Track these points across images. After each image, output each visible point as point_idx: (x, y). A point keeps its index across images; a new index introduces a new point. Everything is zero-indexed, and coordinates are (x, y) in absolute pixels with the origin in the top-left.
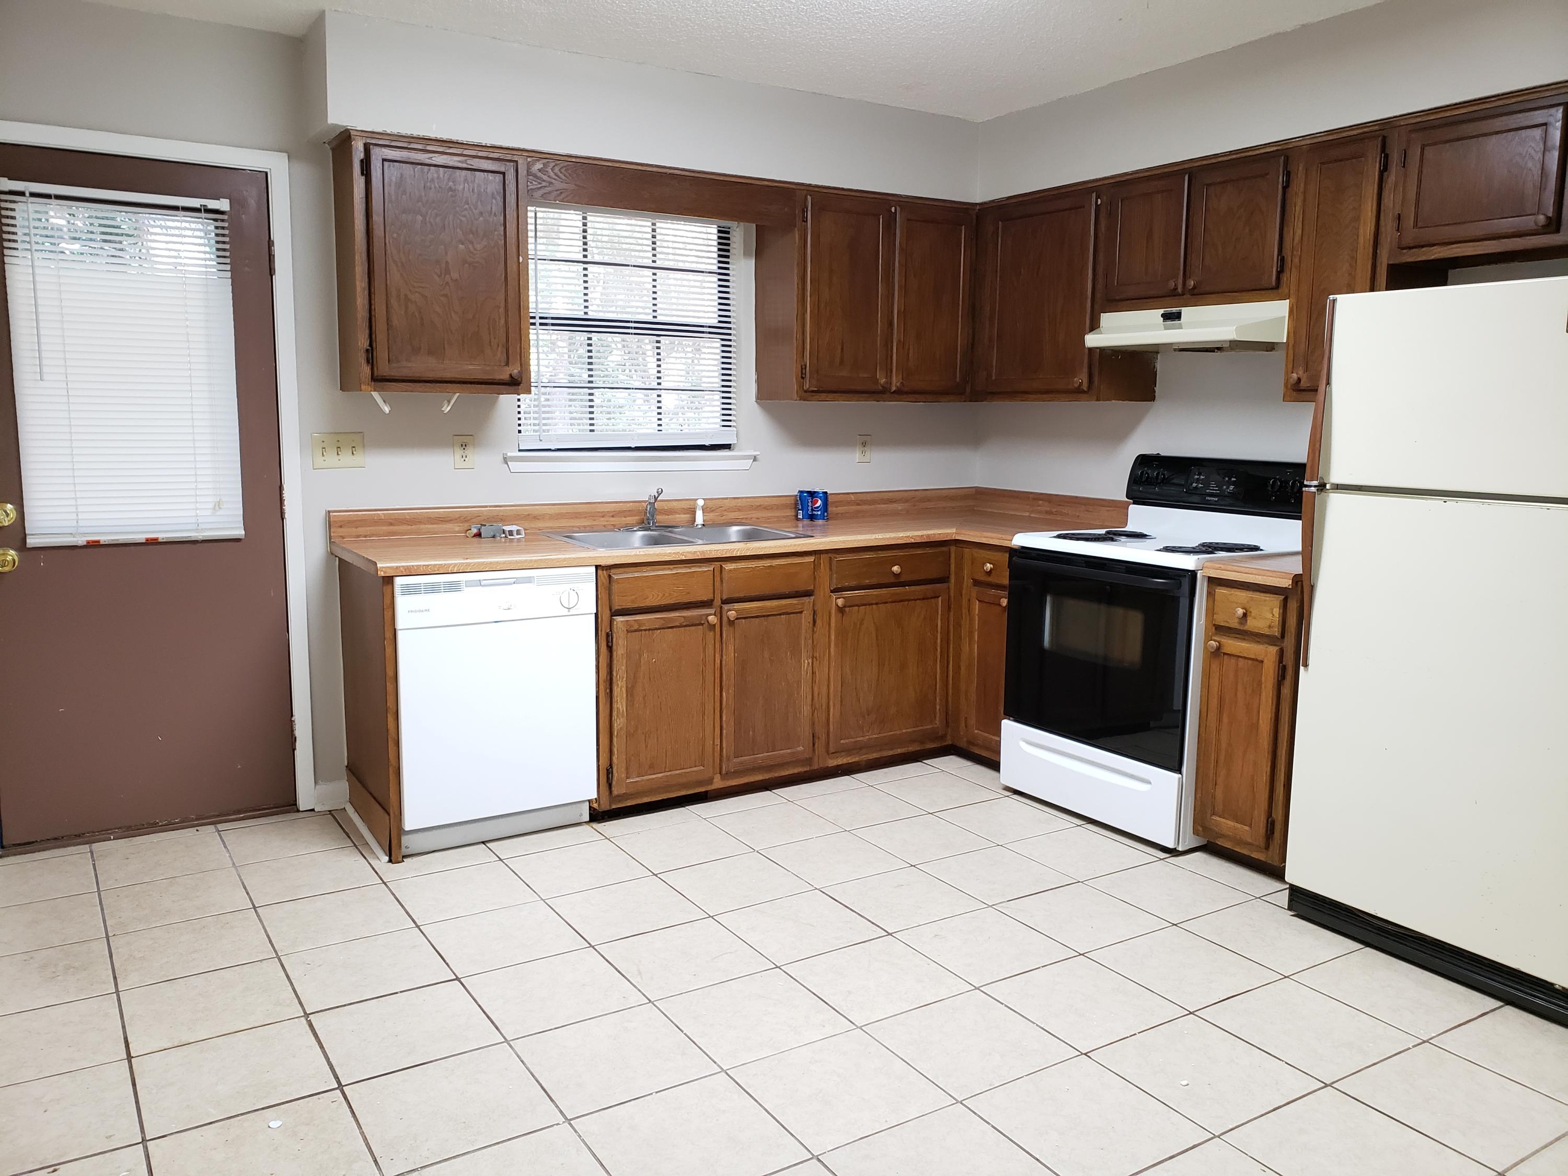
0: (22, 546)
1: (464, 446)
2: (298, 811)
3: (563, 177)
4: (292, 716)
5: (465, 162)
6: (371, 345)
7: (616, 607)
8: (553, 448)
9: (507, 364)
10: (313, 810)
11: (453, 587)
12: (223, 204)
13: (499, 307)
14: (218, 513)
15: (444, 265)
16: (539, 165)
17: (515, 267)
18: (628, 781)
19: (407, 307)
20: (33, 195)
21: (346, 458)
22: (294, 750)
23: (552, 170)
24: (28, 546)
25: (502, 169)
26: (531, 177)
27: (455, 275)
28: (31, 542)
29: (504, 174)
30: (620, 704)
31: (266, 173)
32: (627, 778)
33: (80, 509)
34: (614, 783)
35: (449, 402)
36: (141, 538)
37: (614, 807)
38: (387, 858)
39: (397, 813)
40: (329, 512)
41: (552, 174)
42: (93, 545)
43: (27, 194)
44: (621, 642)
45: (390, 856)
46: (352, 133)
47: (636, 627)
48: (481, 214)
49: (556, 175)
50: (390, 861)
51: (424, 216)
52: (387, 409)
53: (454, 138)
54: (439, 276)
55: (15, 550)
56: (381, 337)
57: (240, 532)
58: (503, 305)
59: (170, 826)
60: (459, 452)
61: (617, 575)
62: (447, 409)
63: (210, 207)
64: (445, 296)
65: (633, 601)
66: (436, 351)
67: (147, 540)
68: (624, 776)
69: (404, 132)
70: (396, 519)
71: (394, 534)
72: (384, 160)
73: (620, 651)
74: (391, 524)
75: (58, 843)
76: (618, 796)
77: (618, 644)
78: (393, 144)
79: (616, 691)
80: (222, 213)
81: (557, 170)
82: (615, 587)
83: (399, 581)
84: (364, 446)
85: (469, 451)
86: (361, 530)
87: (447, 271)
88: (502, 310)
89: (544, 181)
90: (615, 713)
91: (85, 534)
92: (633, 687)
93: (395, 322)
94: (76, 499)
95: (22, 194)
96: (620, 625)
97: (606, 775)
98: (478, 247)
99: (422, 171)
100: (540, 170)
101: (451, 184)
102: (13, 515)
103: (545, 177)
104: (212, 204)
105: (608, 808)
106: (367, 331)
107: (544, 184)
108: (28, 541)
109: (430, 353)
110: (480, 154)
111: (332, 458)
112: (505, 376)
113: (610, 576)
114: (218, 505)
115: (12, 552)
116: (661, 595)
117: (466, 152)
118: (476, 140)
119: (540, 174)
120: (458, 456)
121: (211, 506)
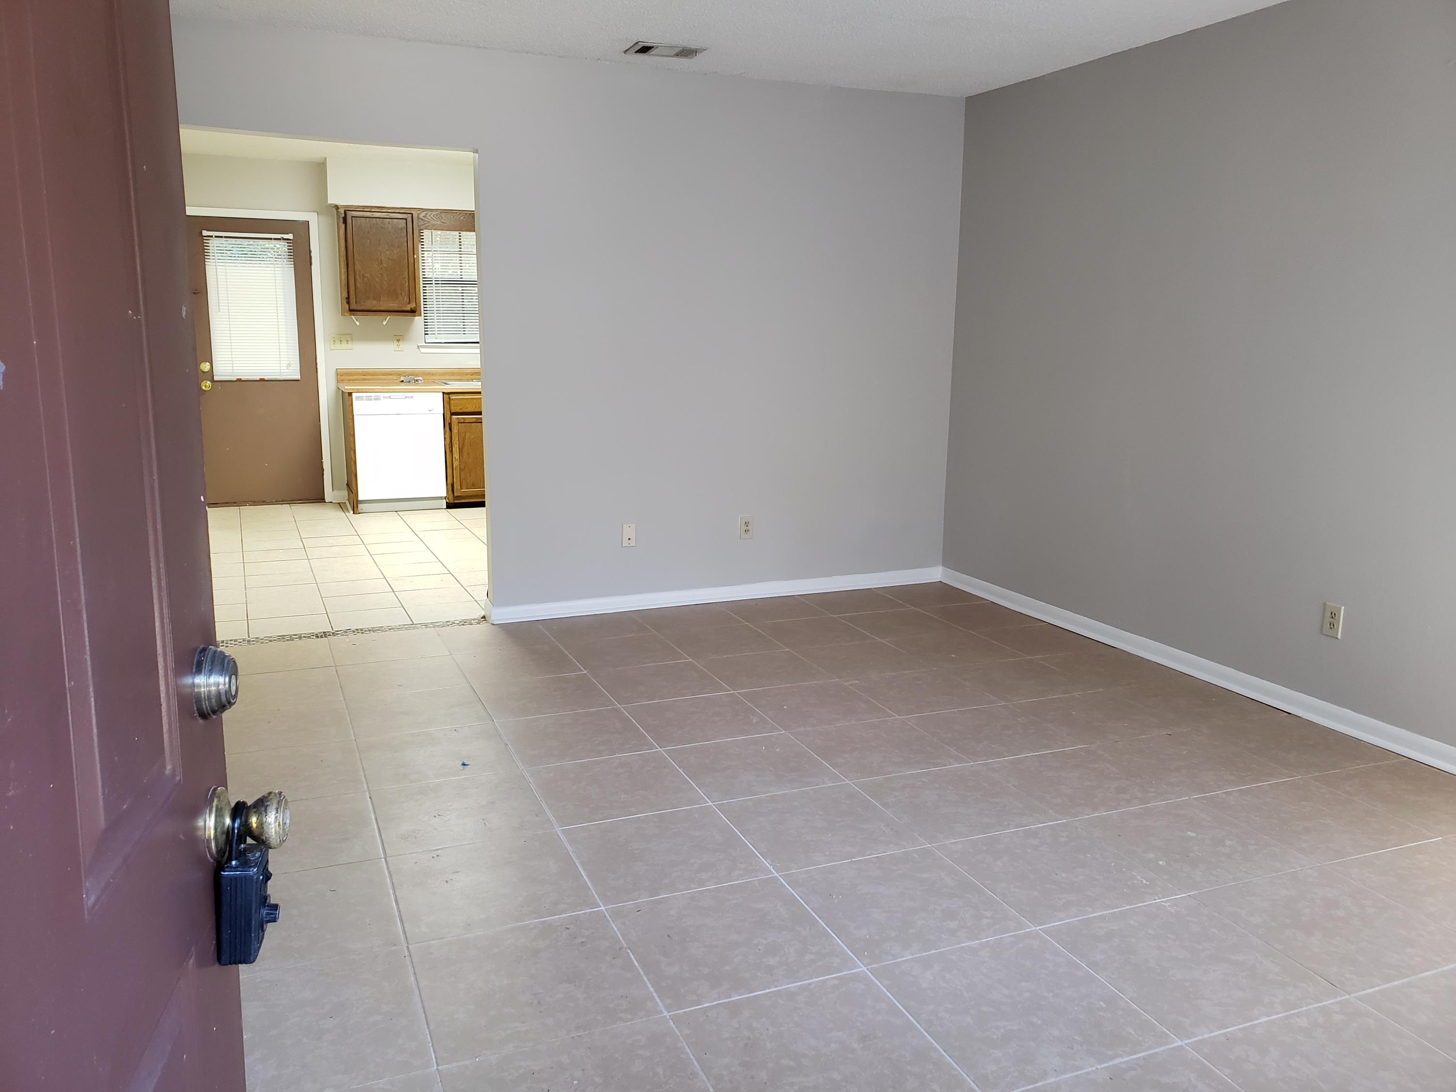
0: (213, 381)
1: (398, 340)
2: (325, 502)
3: (435, 219)
4: (322, 459)
5: (388, 215)
6: (348, 295)
7: (453, 411)
8: (443, 342)
9: (409, 303)
10: (331, 502)
11: (377, 399)
12: (290, 236)
13: (405, 278)
14: (290, 368)
15: (380, 261)
16: (423, 214)
17: (412, 261)
18: (462, 490)
19: (363, 279)
20: (216, 237)
21: (344, 345)
22: (323, 475)
23: (430, 215)
24: (215, 380)
25: (406, 217)
26: (420, 220)
27: (385, 265)
28: (216, 378)
29: (406, 219)
30: (456, 455)
31: (308, 222)
32: (461, 489)
33: (234, 365)
34: (455, 490)
35: (386, 320)
36: (258, 378)
37: (456, 502)
38: (352, 512)
39: (356, 492)
40: (337, 369)
41: (430, 218)
42: (239, 380)
43: (214, 236)
44: (455, 427)
45: (354, 511)
46: (339, 206)
47: (462, 421)
48: (396, 238)
49: (431, 218)
50: (354, 513)
51: (370, 240)
52: (358, 323)
53: (383, 206)
54: (378, 266)
55: (210, 382)
56: (352, 293)
57: (298, 377)
58: (407, 277)
59: (271, 503)
60: (397, 343)
61: (453, 397)
62: (385, 323)
63: (285, 238)
64: (381, 274)
65: (460, 409)
66: (377, 298)
67: (260, 379)
68: (459, 488)
69: (361, 205)
70: (366, 373)
71: (365, 380)
72: (352, 217)
73: (455, 431)
74: (364, 375)
75: (227, 505)
76: (457, 496)
77: (454, 428)
78: (357, 209)
79: (454, 449)
80: (290, 240)
81: (432, 216)
82: (452, 402)
83: (354, 395)
84: (352, 340)
85: (401, 343)
86: (351, 377)
87: (382, 263)
88: (406, 280)
89: (425, 221)
90: (454, 459)
91: (236, 376)
92: (462, 448)
93: (358, 285)
94: (232, 361)
95: (212, 236)
96: (454, 419)
97: (451, 487)
98: (395, 252)
99: (369, 220)
100: (424, 217)
101: (382, 225)
102: (209, 367)
103: (426, 220)
104: (286, 236)
105: (453, 502)
106: (347, 290)
107: (426, 222)
108: (215, 378)
109: (374, 299)
110: (396, 211)
111: (338, 345)
112: (408, 308)
113: (449, 398)
114: (289, 365)
115: (209, 382)
116: (474, 407)
117: (389, 211)
118: (393, 206)
119: (424, 218)
120: (396, 345)
121: (286, 365)
